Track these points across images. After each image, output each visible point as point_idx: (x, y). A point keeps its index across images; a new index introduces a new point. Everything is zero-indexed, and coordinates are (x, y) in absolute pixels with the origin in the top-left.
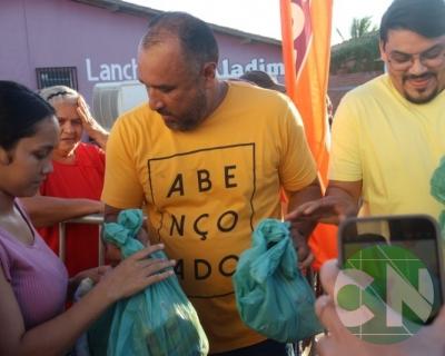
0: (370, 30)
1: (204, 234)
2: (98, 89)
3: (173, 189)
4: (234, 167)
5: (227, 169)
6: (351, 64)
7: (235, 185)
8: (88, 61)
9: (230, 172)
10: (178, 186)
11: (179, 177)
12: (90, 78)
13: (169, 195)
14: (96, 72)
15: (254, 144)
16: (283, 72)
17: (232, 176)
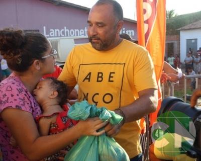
0: (174, 16)
1: (96, 103)
3: (86, 78)
4: (114, 73)
5: (111, 73)
7: (112, 81)
8: (44, 27)
9: (112, 75)
10: (88, 77)
12: (45, 35)
15: (124, 64)
17: (112, 77)
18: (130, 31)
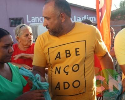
1: (67, 73)
2: (31, 25)
3: (57, 57)
4: (79, 49)
5: (76, 49)
6: (119, 17)
7: (79, 55)
8: (27, 16)
9: (77, 50)
10: (58, 56)
11: (59, 53)
12: (28, 22)
13: (55, 59)
14: (30, 19)
15: (85, 41)
16: (95, 20)
17: (78, 52)
18: (92, 18)
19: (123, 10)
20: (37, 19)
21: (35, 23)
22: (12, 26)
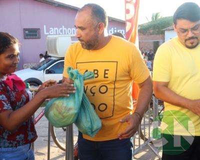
0: (159, 18)
2: (49, 38)
4: (108, 70)
5: (105, 70)
6: (151, 31)
7: (107, 77)
8: (45, 26)
9: (106, 72)
12: (45, 33)
14: (48, 31)
15: (117, 62)
17: (107, 74)
18: (121, 30)
19: (155, 23)
20: (56, 30)
21: (54, 35)
22: (26, 39)
